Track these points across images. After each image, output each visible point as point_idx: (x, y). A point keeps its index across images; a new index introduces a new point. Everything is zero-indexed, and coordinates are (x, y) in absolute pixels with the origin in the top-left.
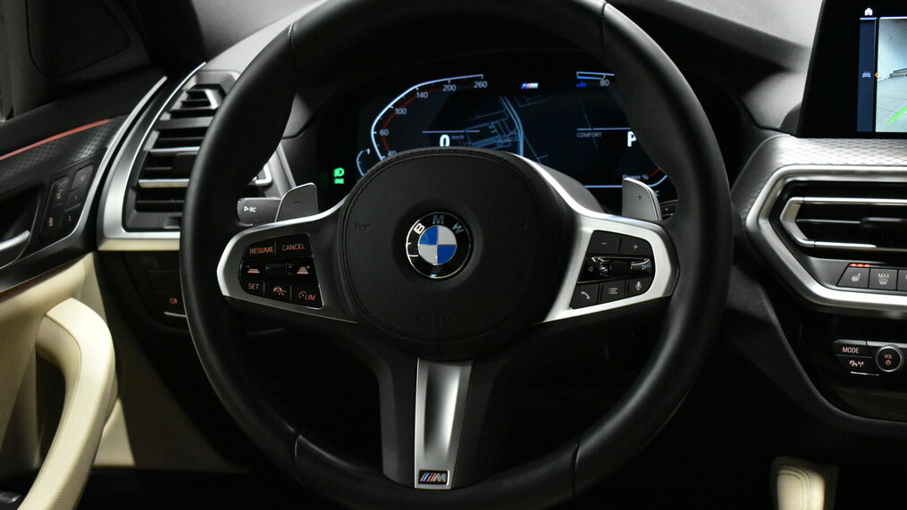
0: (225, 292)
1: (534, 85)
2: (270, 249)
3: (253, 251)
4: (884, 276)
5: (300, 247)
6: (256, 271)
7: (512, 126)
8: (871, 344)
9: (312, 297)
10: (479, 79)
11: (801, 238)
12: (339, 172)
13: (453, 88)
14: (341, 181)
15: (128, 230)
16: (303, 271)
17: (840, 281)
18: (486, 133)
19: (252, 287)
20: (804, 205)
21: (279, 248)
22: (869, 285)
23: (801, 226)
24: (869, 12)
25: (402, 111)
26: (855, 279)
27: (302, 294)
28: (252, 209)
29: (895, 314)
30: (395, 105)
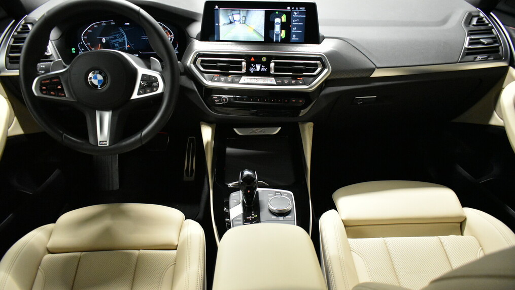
0: (36, 94)
1: (128, 24)
2: (48, 81)
3: (43, 82)
4: (223, 79)
5: (58, 80)
6: (45, 88)
7: (123, 36)
8: (220, 96)
9: (63, 95)
10: (112, 22)
11: (202, 69)
12: (73, 49)
13: (104, 24)
14: (74, 52)
15: (8, 69)
16: (59, 87)
17: (212, 80)
18: (115, 38)
19: (44, 92)
20: (202, 60)
21: (51, 81)
22: (219, 81)
23: (201, 65)
24: (217, 7)
25: (90, 31)
26: (216, 79)
27: (60, 94)
28: (44, 66)
29: (226, 88)
30: (88, 29)
